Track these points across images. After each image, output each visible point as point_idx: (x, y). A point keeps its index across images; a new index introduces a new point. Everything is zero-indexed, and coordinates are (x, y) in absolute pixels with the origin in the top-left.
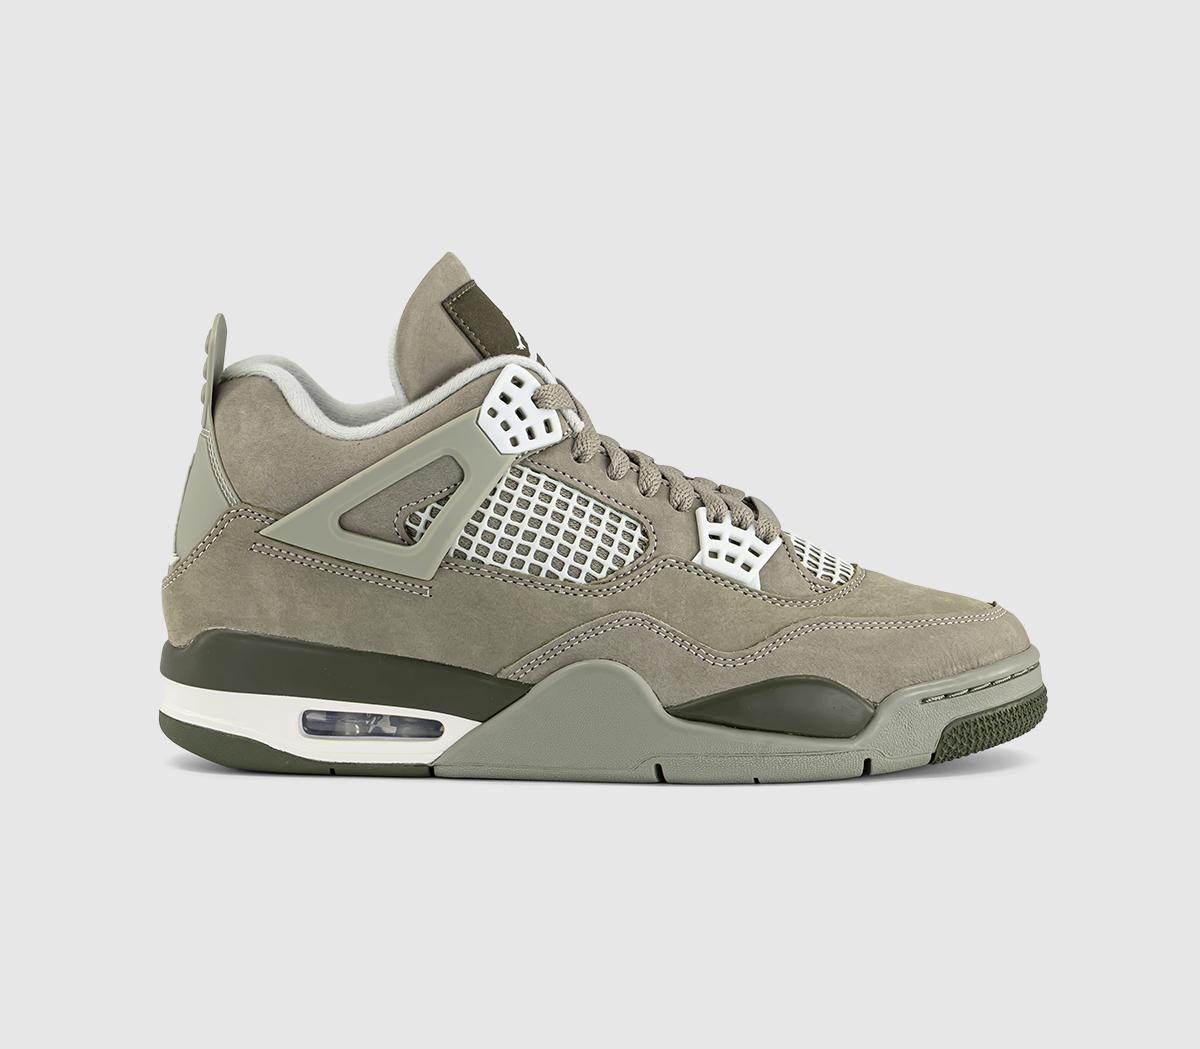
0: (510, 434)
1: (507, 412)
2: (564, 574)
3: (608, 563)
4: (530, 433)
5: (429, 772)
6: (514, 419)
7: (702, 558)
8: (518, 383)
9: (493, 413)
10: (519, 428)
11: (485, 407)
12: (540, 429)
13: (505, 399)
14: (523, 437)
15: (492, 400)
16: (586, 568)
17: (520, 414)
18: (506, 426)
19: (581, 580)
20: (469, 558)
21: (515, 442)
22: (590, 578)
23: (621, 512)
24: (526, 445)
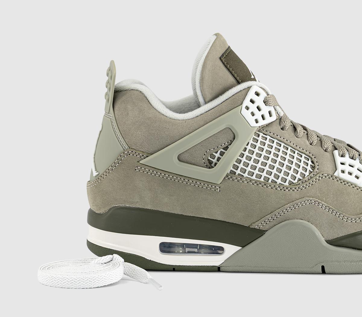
0: (255, 118)
1: (253, 108)
2: (279, 181)
3: (298, 176)
4: (263, 117)
5: (218, 269)
6: (256, 111)
7: (338, 173)
8: (257, 94)
9: (247, 108)
10: (258, 115)
11: (244, 105)
12: (267, 115)
13: (252, 101)
14: (260, 119)
15: (247, 102)
16: (289, 178)
17: (259, 109)
18: (253, 114)
19: (287, 184)
20: (237, 174)
21: (257, 121)
22: (291, 183)
23: (302, 153)
24: (262, 123)
